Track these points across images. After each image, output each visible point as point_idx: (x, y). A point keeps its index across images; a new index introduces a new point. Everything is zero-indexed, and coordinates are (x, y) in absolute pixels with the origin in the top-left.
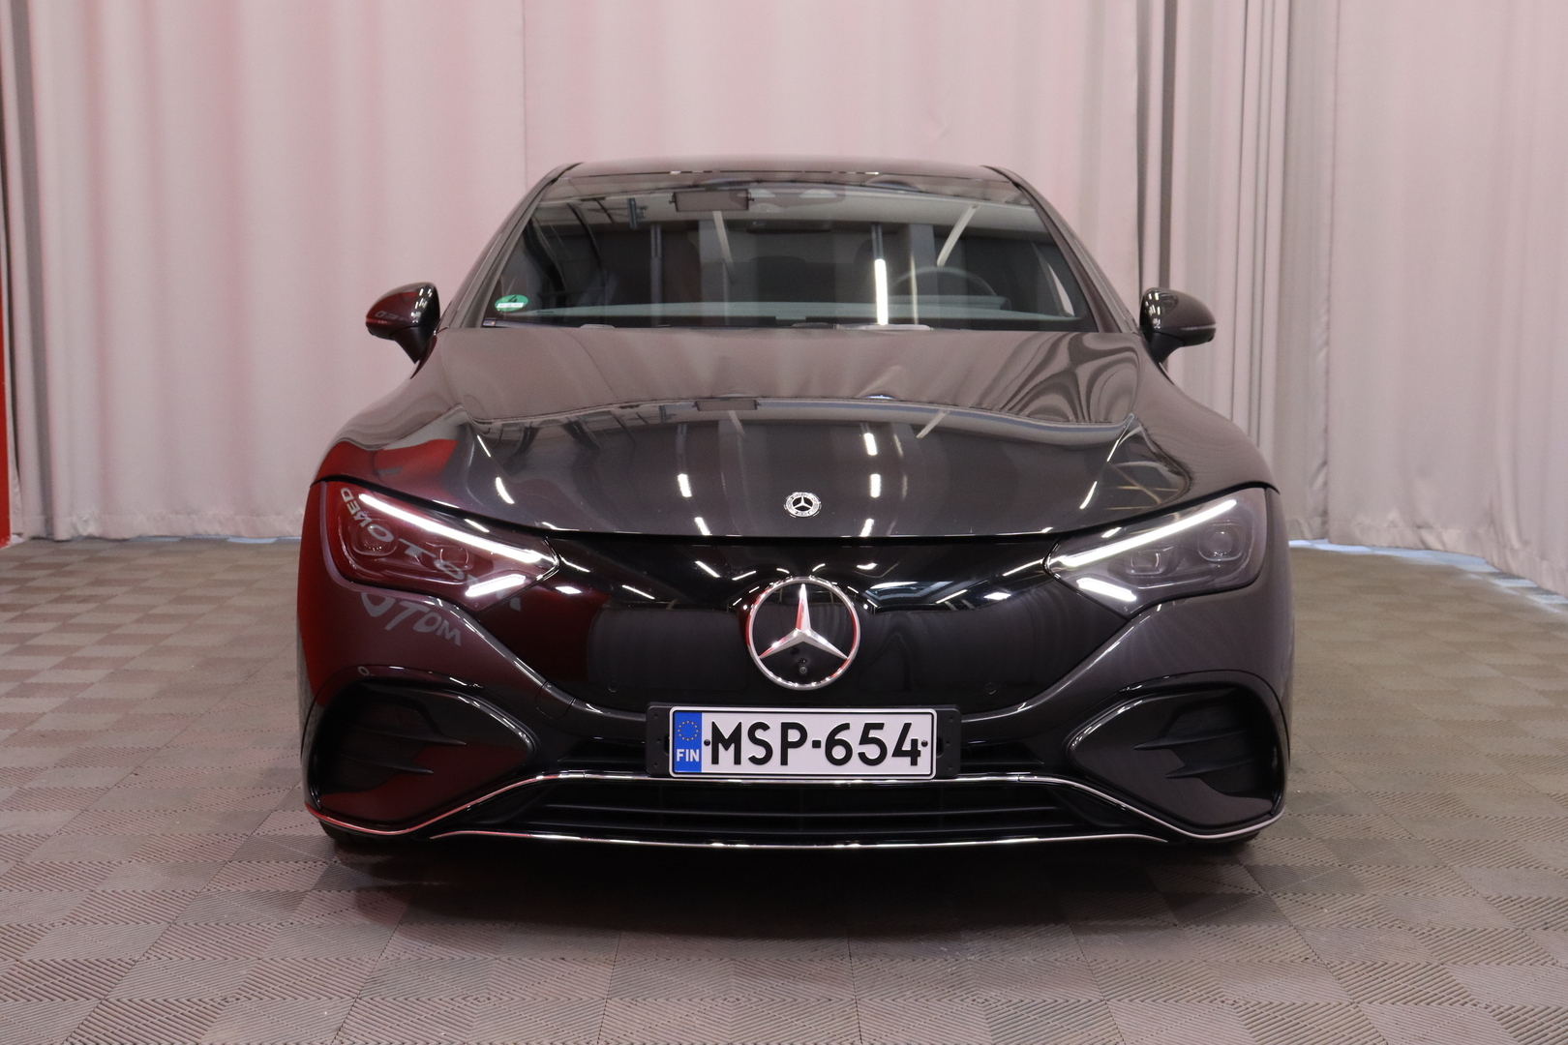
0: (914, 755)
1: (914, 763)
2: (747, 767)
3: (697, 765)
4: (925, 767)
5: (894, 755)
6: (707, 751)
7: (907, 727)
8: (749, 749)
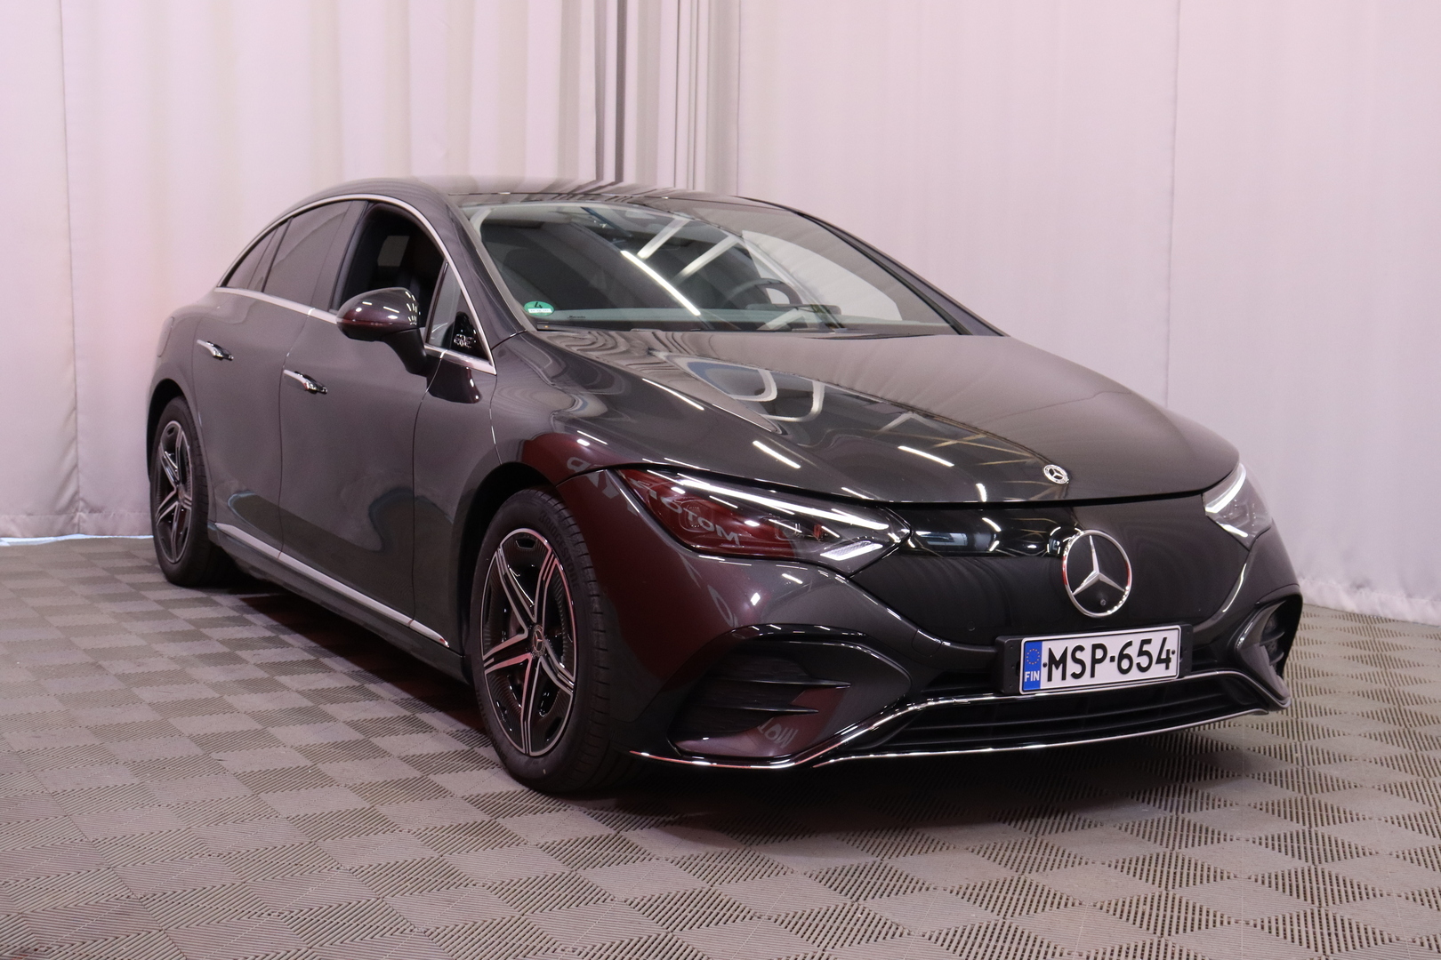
0: (1167, 661)
1: (1167, 668)
2: (1070, 682)
3: (1038, 683)
4: (1172, 672)
5: (1157, 663)
6: (1045, 671)
7: (1165, 639)
8: (1072, 668)
